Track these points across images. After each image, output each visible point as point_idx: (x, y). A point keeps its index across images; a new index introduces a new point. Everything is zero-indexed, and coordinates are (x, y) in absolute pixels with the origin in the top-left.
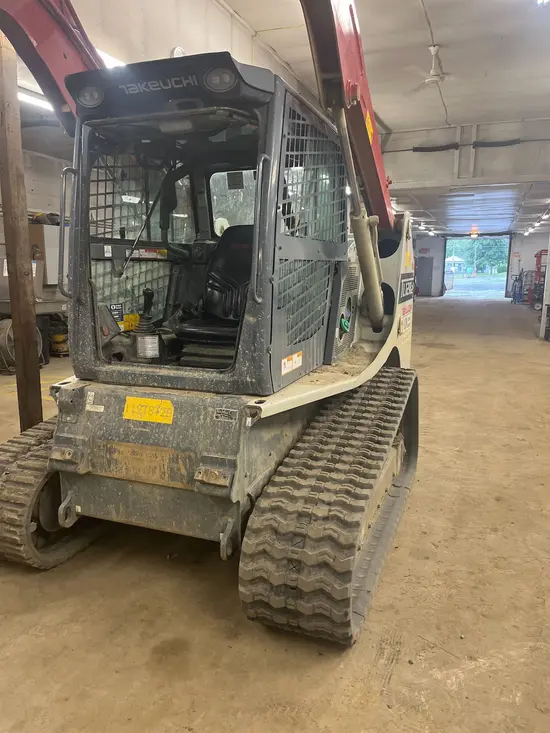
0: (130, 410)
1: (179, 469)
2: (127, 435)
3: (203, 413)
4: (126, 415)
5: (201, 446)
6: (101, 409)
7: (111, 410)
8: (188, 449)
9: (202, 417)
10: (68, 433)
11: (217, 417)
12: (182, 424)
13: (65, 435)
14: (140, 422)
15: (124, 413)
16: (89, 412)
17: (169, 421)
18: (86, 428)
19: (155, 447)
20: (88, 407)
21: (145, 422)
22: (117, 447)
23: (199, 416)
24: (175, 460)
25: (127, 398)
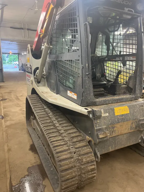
0: (117, 112)
1: (133, 126)
2: (118, 121)
3: (136, 107)
4: (116, 114)
5: (138, 117)
6: (107, 114)
7: (111, 114)
8: (136, 119)
9: (136, 108)
10: (99, 127)
11: (140, 107)
12: (132, 112)
13: (98, 128)
14: (121, 115)
15: (115, 114)
16: (103, 117)
17: (128, 112)
18: (105, 123)
19: (127, 122)
20: (103, 115)
21: (122, 115)
22: (116, 126)
23: (135, 108)
24: (132, 123)
25: (115, 108)
